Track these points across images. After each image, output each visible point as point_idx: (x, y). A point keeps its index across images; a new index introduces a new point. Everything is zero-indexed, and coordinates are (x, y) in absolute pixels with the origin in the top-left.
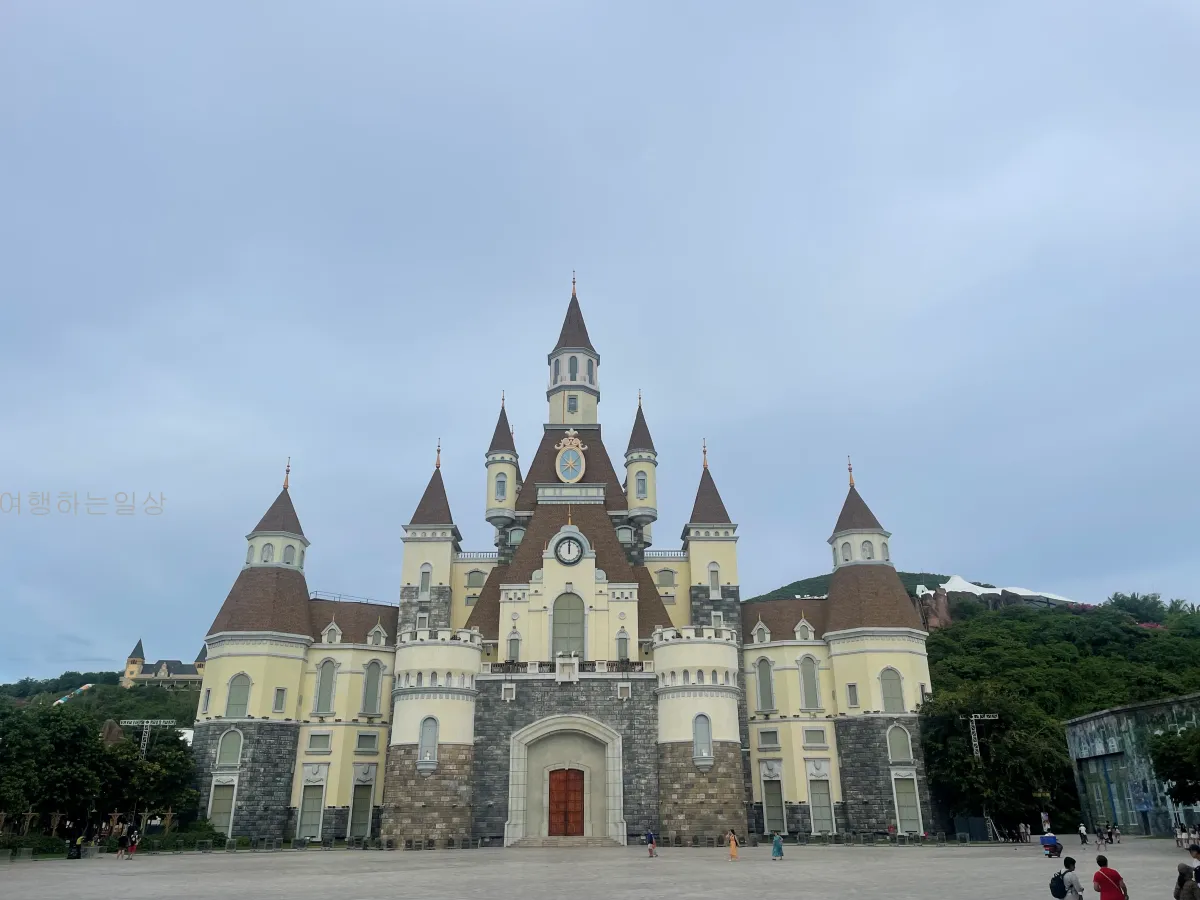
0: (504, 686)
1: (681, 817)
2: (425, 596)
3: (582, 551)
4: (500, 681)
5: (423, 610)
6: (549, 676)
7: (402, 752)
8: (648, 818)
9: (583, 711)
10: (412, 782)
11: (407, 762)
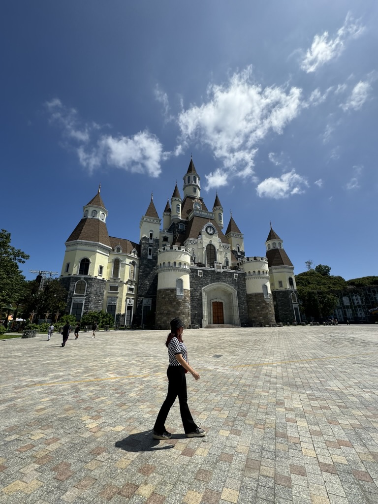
0: (199, 271)
1: (261, 318)
2: (151, 241)
3: (214, 231)
4: (197, 270)
5: (150, 246)
6: (213, 269)
7: (169, 292)
8: (246, 318)
9: (224, 282)
10: (175, 303)
11: (171, 296)
